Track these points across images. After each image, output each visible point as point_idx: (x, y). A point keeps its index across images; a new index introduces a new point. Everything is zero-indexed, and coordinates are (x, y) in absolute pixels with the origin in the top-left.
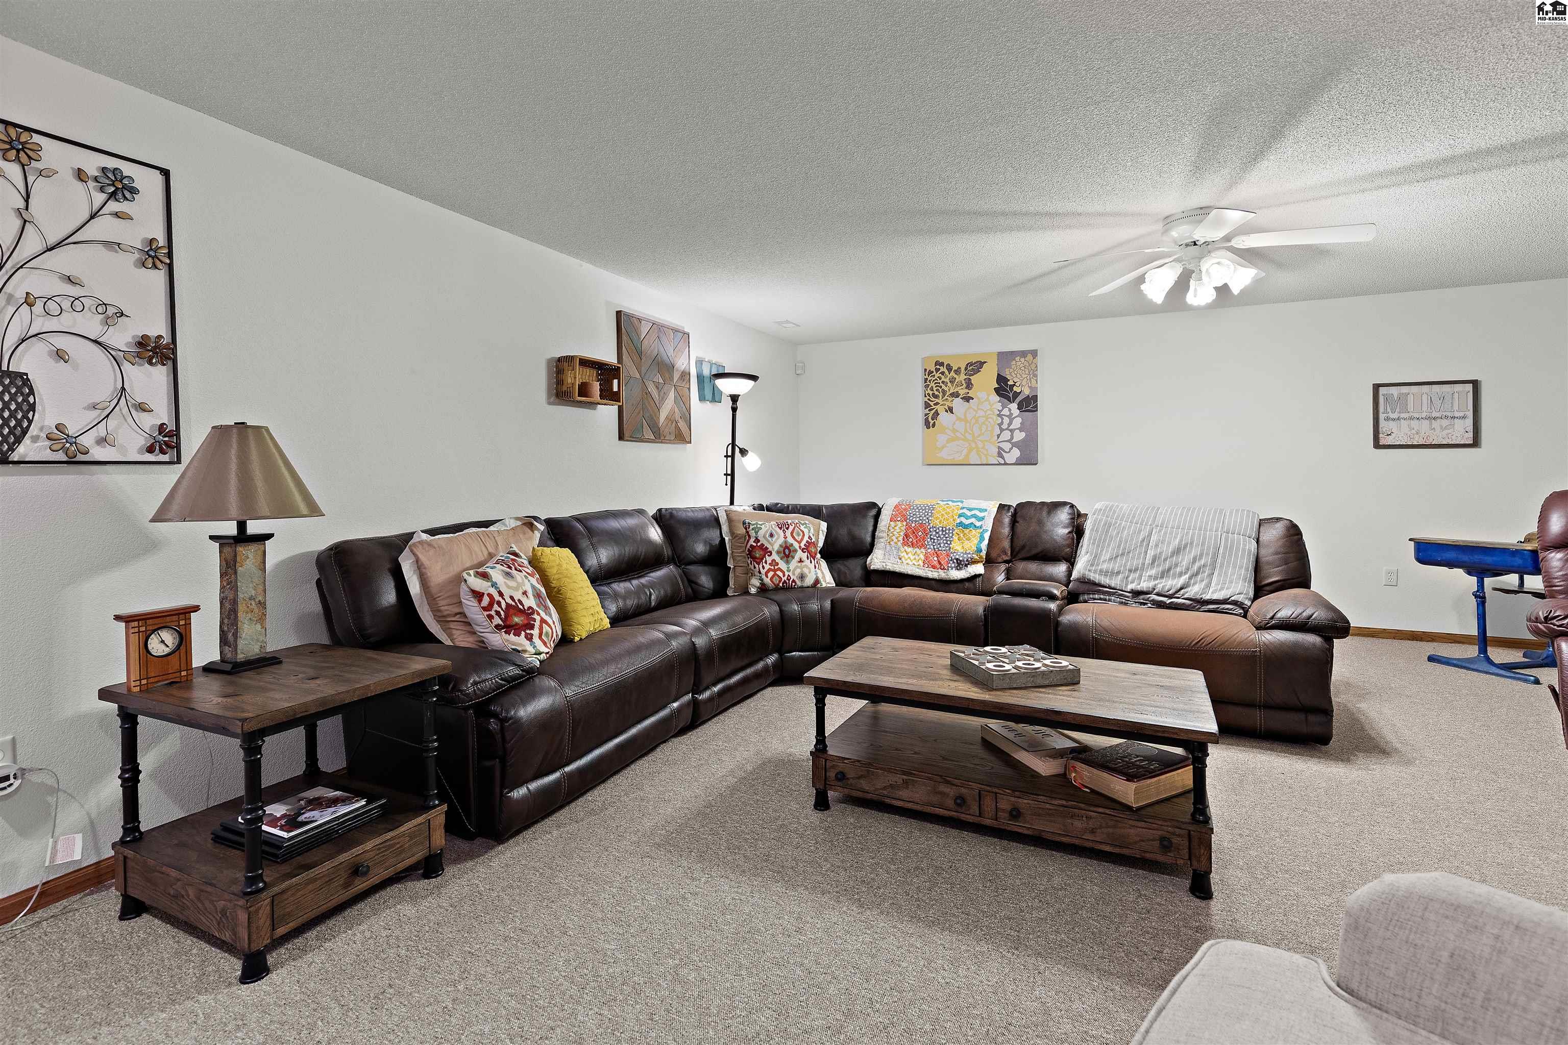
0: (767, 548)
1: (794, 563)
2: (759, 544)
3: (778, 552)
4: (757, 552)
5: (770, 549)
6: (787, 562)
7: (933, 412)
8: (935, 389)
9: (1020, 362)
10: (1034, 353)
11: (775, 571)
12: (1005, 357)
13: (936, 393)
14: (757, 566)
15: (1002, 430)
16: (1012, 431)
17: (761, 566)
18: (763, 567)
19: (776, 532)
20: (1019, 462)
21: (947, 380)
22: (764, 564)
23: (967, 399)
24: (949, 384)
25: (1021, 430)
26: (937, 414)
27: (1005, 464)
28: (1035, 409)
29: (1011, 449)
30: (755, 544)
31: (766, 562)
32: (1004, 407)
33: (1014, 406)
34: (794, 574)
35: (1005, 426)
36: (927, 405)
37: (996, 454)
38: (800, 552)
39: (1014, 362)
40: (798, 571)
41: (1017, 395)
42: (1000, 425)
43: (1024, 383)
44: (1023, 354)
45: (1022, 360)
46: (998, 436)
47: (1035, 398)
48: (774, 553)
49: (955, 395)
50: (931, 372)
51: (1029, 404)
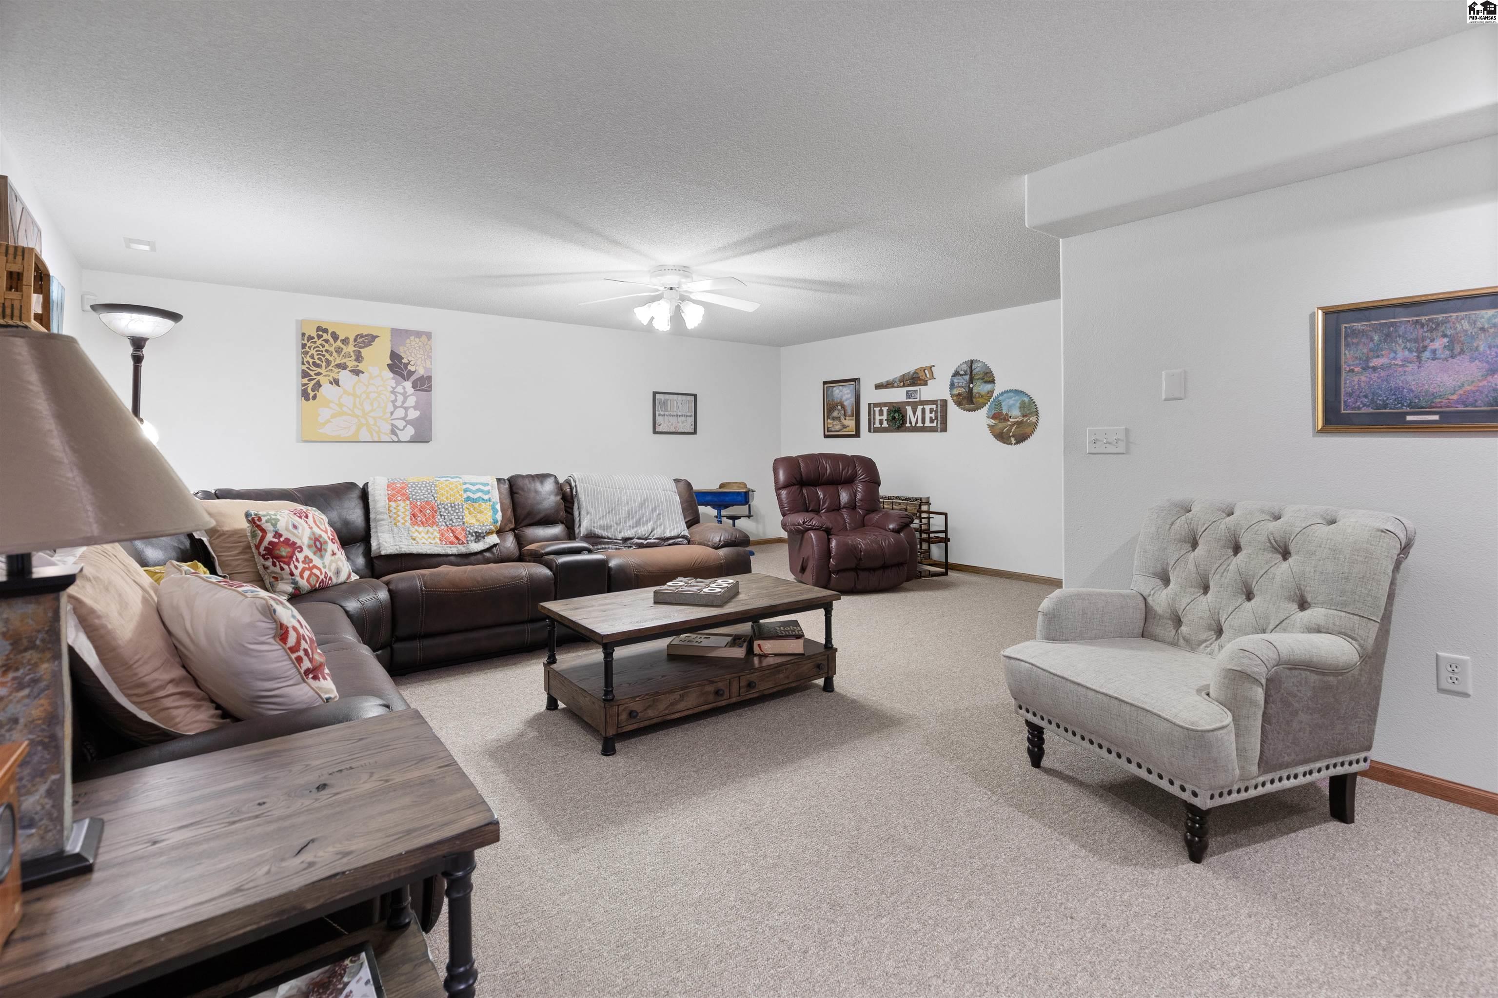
0: (294, 543)
1: (328, 557)
2: (282, 539)
3: (310, 546)
4: (282, 549)
5: (299, 543)
6: (322, 557)
7: (313, 382)
8: (316, 357)
9: (414, 342)
10: (429, 335)
11: (310, 569)
12: (399, 334)
13: (318, 362)
14: (285, 567)
15: (395, 407)
16: (406, 409)
17: (292, 566)
18: (296, 567)
19: (298, 522)
20: (413, 441)
21: (332, 349)
22: (296, 563)
23: (357, 372)
24: (335, 354)
25: (415, 408)
26: (318, 385)
27: (399, 441)
28: (429, 389)
29: (405, 427)
30: (276, 540)
31: (297, 560)
32: (398, 384)
33: (408, 385)
34: (330, 570)
35: (398, 404)
36: (305, 374)
37: (389, 431)
38: (330, 542)
39: (408, 341)
40: (333, 567)
41: (411, 373)
42: (394, 402)
43: (419, 363)
44: (418, 334)
45: (417, 340)
46: (392, 413)
47: (429, 378)
48: (305, 548)
49: (342, 366)
50: (310, 338)
51: (423, 384)
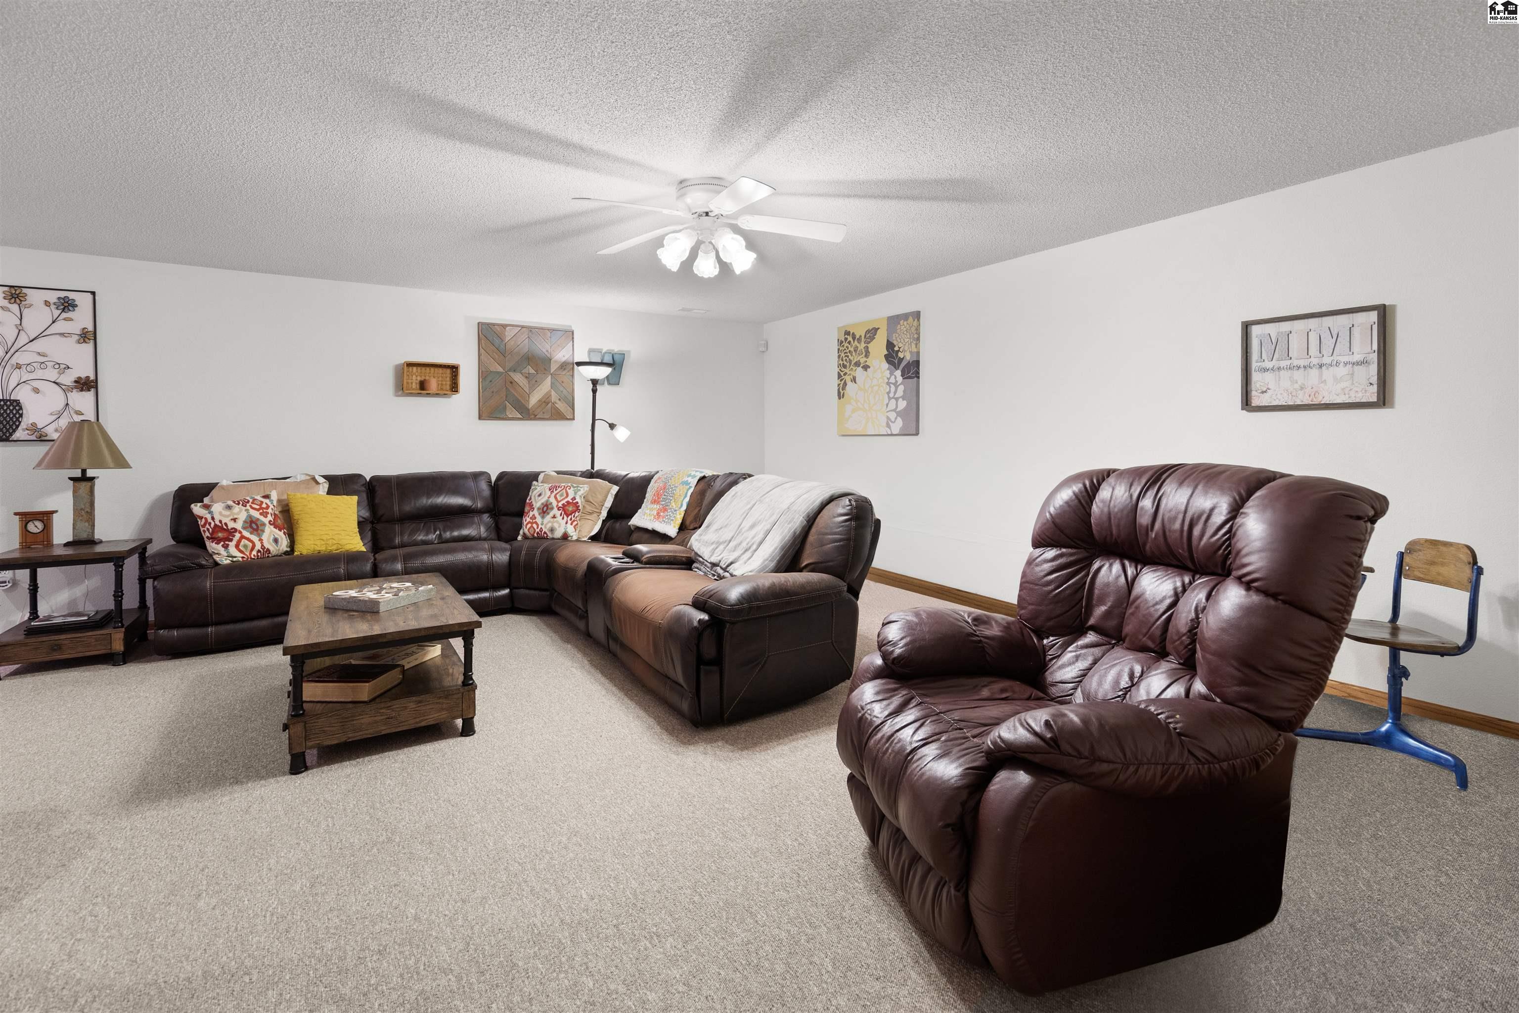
1: (548, 518)
6: (543, 517)
7: (843, 382)
8: (844, 359)
9: (903, 326)
11: (532, 523)
13: (845, 363)
15: (890, 399)
16: (897, 399)
20: (903, 434)
21: (852, 349)
23: (866, 368)
24: (854, 354)
25: (903, 398)
26: (845, 384)
27: (892, 435)
29: (896, 418)
32: (891, 374)
33: (898, 373)
34: (545, 527)
35: (891, 395)
36: (839, 376)
37: (885, 424)
38: (556, 509)
39: (899, 327)
40: (549, 525)
41: (901, 360)
42: (888, 393)
43: (906, 348)
44: (905, 316)
45: (905, 323)
46: (887, 405)
49: (857, 364)
50: (842, 342)
51: (912, 370)
